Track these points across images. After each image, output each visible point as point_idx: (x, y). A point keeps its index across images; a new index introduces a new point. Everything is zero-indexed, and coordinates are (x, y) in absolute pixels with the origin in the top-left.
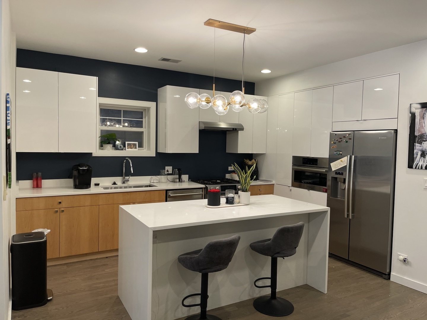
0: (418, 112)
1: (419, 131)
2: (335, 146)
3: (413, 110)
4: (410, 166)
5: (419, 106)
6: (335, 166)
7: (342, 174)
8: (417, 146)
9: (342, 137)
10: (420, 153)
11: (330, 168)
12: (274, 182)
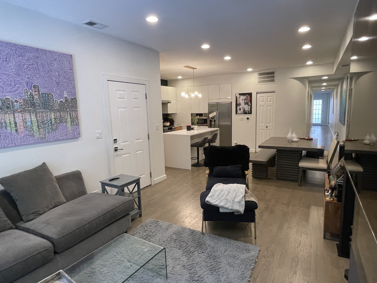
0: (238, 96)
1: (239, 102)
2: (210, 108)
3: (237, 96)
4: (236, 113)
5: (238, 94)
6: (211, 116)
7: (214, 118)
8: (238, 107)
9: (213, 105)
10: (239, 109)
11: (209, 116)
12: (182, 125)
